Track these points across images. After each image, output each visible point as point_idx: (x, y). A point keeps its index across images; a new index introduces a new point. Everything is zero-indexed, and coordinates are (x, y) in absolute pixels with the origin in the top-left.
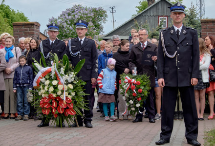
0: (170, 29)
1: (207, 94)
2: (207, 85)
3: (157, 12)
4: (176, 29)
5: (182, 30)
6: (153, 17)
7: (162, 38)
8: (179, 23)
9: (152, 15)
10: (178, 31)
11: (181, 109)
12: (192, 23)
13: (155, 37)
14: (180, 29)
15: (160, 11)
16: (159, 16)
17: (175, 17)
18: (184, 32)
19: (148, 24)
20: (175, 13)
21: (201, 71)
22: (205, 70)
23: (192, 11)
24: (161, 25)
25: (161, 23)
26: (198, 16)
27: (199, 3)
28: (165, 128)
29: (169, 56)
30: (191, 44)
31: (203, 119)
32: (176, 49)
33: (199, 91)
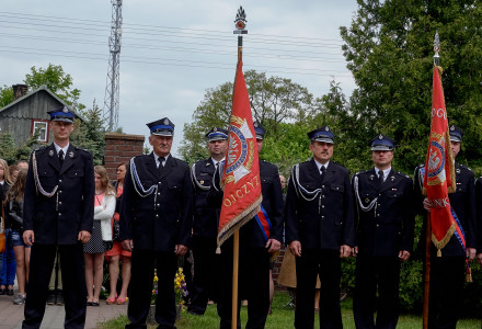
0: (48, 149)
1: (108, 262)
2: (108, 245)
3: (29, 110)
4: (59, 149)
5: (69, 151)
6: (23, 121)
7: (35, 164)
8: (63, 139)
9: (20, 116)
10: (61, 152)
11: (60, 287)
12: (92, 137)
13: (24, 157)
14: (65, 150)
15: (35, 110)
16: (33, 120)
17: (58, 129)
18: (72, 155)
19: (12, 133)
20: (59, 124)
21: (99, 221)
22: (106, 219)
23: (94, 115)
24: (36, 137)
25: (36, 131)
26: (104, 125)
27: (109, 101)
28: (31, 312)
29: (45, 193)
30: (82, 175)
31: (97, 305)
32: (58, 183)
33: (94, 256)
